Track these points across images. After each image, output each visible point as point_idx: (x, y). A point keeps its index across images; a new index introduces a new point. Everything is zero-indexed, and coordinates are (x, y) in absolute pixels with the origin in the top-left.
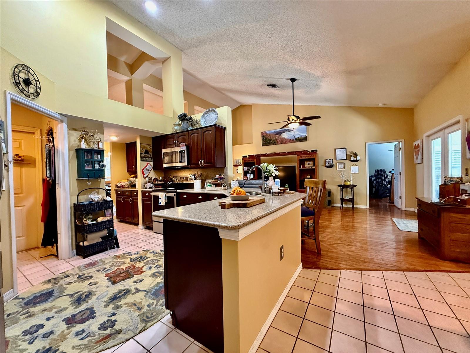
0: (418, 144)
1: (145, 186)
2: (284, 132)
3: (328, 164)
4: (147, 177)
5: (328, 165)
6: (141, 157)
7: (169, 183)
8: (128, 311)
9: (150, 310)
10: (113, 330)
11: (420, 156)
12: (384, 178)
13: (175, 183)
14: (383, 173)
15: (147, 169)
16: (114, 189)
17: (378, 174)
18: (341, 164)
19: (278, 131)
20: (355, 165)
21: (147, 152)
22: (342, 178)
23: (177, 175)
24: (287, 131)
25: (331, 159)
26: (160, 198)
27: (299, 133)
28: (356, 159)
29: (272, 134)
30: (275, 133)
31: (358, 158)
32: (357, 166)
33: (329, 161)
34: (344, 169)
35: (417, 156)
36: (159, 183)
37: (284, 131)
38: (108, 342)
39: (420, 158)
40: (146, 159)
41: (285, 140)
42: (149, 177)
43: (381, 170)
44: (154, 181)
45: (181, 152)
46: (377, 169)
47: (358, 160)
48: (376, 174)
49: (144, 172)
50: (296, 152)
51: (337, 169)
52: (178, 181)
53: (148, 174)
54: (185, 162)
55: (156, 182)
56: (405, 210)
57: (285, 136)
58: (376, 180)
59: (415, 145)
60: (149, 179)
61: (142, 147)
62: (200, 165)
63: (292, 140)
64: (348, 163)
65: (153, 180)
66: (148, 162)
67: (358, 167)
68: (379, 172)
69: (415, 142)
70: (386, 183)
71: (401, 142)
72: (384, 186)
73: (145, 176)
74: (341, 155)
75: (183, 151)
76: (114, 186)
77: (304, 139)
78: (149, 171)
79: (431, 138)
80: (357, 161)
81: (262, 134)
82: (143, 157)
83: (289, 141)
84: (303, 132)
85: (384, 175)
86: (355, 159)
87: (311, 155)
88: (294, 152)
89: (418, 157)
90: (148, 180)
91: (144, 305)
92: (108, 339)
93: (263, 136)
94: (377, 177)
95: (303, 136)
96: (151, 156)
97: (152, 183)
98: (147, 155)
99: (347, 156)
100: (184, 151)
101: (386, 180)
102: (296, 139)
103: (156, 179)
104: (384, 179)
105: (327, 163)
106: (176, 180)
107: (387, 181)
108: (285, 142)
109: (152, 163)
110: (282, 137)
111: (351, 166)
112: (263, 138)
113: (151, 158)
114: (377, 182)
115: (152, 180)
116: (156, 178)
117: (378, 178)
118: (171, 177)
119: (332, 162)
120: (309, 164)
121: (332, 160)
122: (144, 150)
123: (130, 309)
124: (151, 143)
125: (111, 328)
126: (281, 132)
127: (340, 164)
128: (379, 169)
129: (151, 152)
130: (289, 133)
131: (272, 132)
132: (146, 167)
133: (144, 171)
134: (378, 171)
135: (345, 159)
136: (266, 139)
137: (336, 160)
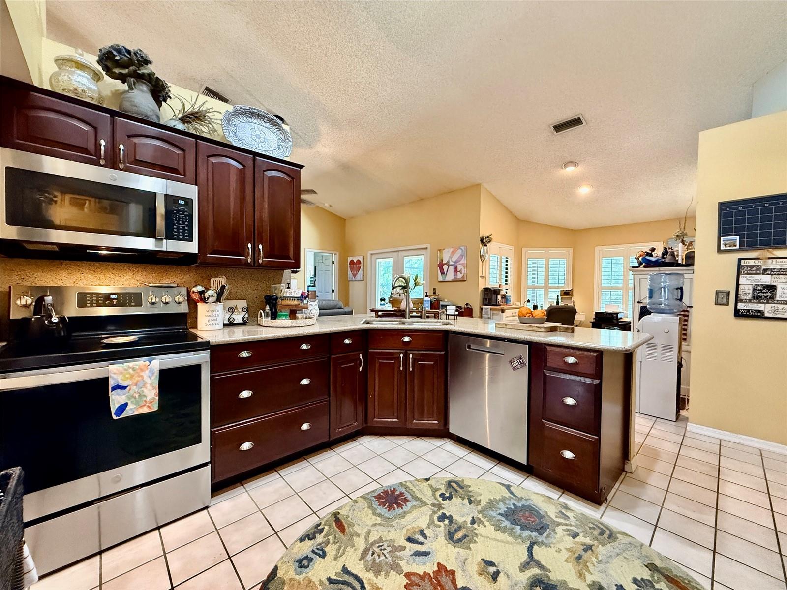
0: (359, 260)
8: (601, 567)
9: (584, 531)
10: (656, 578)
11: (361, 272)
32: (295, 279)
35: (354, 272)
38: (680, 577)
39: (361, 276)
54: (190, 241)
59: (352, 260)
62: (249, 260)
69: (351, 257)
75: (182, 202)
89: (357, 273)
91: (575, 543)
92: (676, 579)
123: (596, 564)
125: (654, 584)
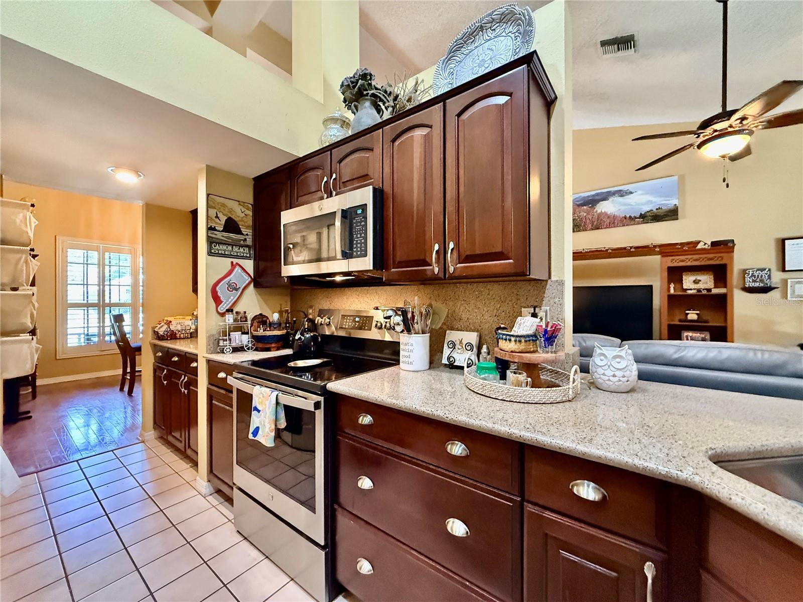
1: (221, 343)
2: (605, 199)
3: (754, 281)
4: (230, 310)
5: (752, 285)
6: (211, 241)
7: (300, 339)
13: (324, 337)
15: (229, 285)
16: (151, 344)
19: (588, 196)
21: (231, 226)
23: (331, 308)
24: (614, 194)
25: (765, 270)
26: (256, 409)
27: (654, 199)
30: (578, 203)
33: (756, 274)
36: (268, 333)
37: (604, 195)
40: (230, 248)
42: (237, 313)
44: (256, 324)
45: (348, 215)
49: (219, 294)
50: (661, 246)
51: (786, 298)
52: (333, 328)
53: (232, 299)
54: (365, 255)
55: (261, 332)
57: (607, 207)
60: (235, 320)
61: (214, 208)
62: (436, 270)
63: (630, 217)
65: (249, 322)
66: (235, 261)
73: (222, 308)
75: (359, 211)
76: (150, 334)
77: (672, 214)
78: (236, 290)
82: (219, 243)
83: (622, 221)
87: (707, 256)
88: (655, 246)
90: (231, 321)
95: (665, 205)
96: (249, 242)
97: (247, 333)
98: (231, 235)
100: (364, 207)
102: (642, 216)
103: (261, 320)
106: (328, 325)
108: (607, 223)
109: (249, 265)
110: (599, 211)
113: (247, 246)
115: (246, 321)
116: (261, 314)
118: (310, 311)
119: (770, 277)
120: (696, 282)
121: (769, 270)
122: (223, 219)
124: (249, 198)
126: (597, 198)
127: (798, 283)
129: (247, 227)
130: (620, 199)
132: (229, 278)
133: (218, 288)
137: (784, 270)
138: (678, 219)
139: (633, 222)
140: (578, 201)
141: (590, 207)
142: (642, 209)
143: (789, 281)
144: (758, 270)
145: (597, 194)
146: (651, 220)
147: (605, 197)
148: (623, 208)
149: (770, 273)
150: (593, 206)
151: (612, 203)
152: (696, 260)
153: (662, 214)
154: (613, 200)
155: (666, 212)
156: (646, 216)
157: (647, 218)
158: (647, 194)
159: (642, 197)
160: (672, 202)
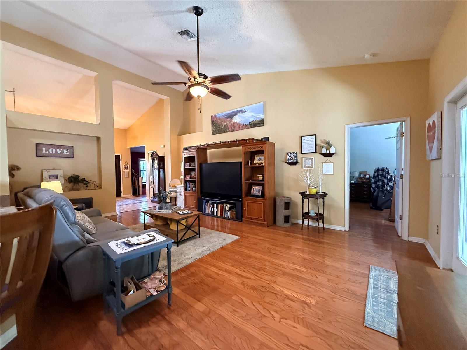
0: (434, 122)
2: (236, 115)
3: (290, 159)
5: (290, 161)
11: (435, 144)
12: (386, 180)
14: (385, 173)
17: (378, 175)
18: (309, 160)
19: (230, 113)
20: (328, 161)
22: (307, 182)
24: (239, 112)
25: (294, 153)
27: (254, 115)
28: (330, 152)
29: (223, 118)
30: (226, 117)
31: (332, 150)
32: (331, 162)
34: (313, 167)
35: (431, 145)
39: (436, 149)
41: (237, 125)
43: (383, 170)
46: (377, 167)
47: (333, 154)
48: (376, 175)
50: (239, 141)
51: (302, 168)
56: (408, 241)
57: (237, 119)
58: (375, 183)
59: (429, 124)
63: (246, 124)
64: (318, 158)
67: (333, 164)
68: (380, 172)
69: (428, 120)
70: (389, 188)
71: (405, 121)
72: (386, 192)
74: (309, 145)
77: (261, 123)
79: (460, 104)
80: (330, 155)
81: (212, 118)
83: (242, 127)
84: (259, 113)
85: (386, 176)
86: (328, 152)
87: (259, 146)
88: (237, 141)
89: (433, 146)
93: (213, 121)
94: (377, 179)
95: (258, 118)
99: (317, 147)
101: (390, 183)
102: (250, 124)
104: (386, 182)
105: (288, 158)
107: (391, 185)
108: (237, 128)
110: (234, 121)
111: (322, 163)
112: (213, 124)
114: (377, 186)
117: (379, 180)
119: (296, 157)
120: (259, 160)
126: (233, 114)
127: (306, 159)
128: (381, 167)
130: (242, 115)
131: (223, 115)
134: (378, 170)
135: (315, 152)
136: (216, 125)
137: (302, 153)
138: (263, 126)
139: (246, 127)
140: (226, 116)
141: (231, 119)
142: (250, 120)
143: (303, 158)
144: (292, 153)
145: (233, 112)
146: (253, 126)
147: (235, 113)
148: (243, 119)
149: (297, 154)
150: (232, 118)
151: (239, 117)
152: (254, 148)
153: (257, 123)
154: (239, 115)
155: (259, 122)
156: (251, 124)
157: (252, 125)
158: (252, 112)
159: (250, 113)
160: (261, 116)
